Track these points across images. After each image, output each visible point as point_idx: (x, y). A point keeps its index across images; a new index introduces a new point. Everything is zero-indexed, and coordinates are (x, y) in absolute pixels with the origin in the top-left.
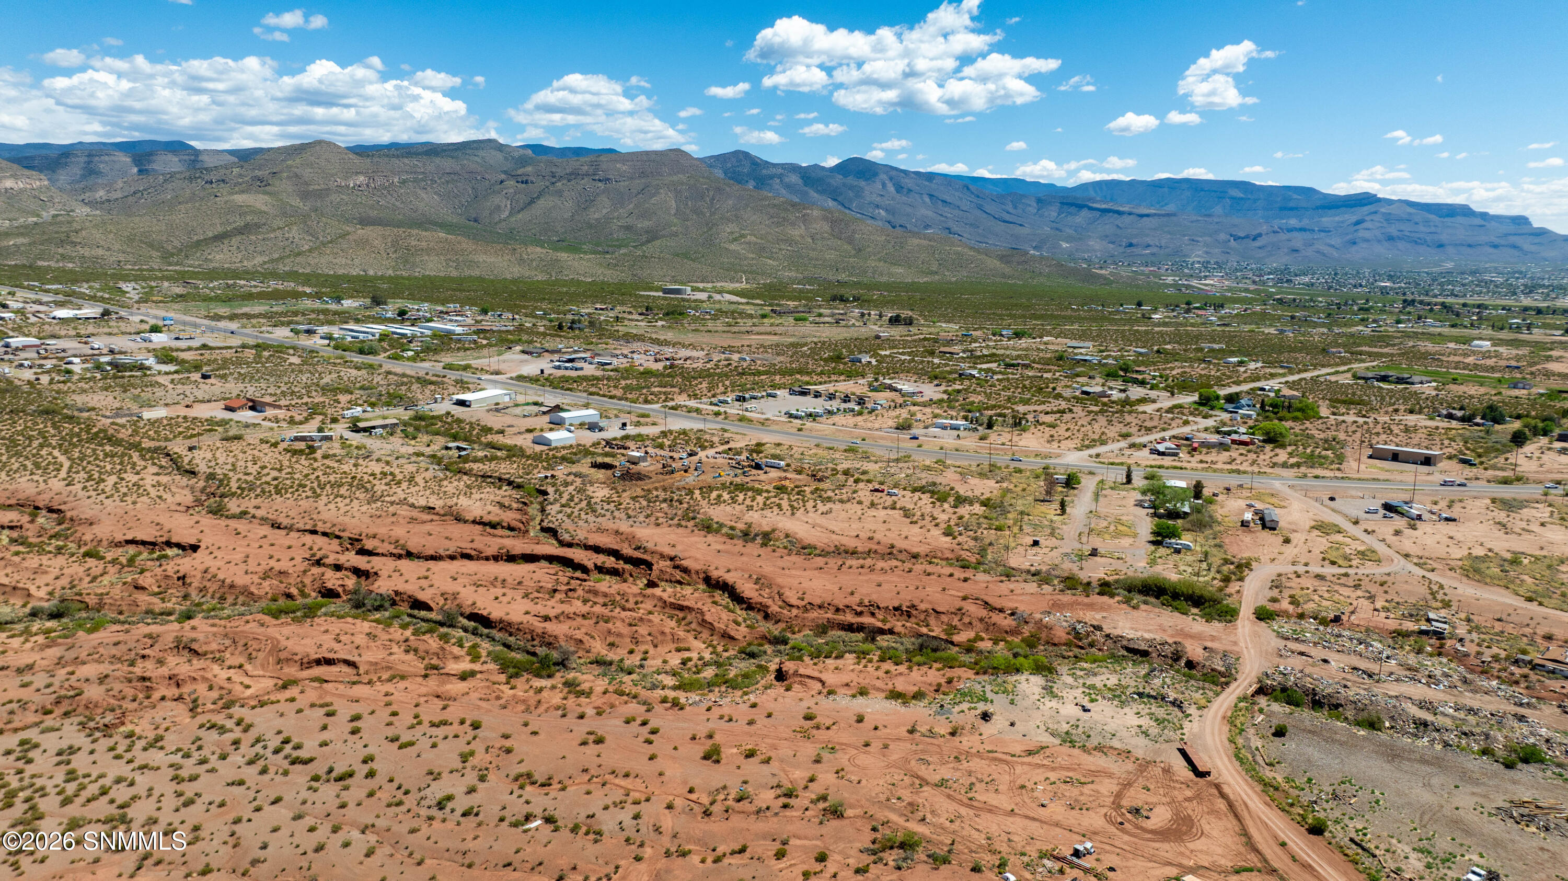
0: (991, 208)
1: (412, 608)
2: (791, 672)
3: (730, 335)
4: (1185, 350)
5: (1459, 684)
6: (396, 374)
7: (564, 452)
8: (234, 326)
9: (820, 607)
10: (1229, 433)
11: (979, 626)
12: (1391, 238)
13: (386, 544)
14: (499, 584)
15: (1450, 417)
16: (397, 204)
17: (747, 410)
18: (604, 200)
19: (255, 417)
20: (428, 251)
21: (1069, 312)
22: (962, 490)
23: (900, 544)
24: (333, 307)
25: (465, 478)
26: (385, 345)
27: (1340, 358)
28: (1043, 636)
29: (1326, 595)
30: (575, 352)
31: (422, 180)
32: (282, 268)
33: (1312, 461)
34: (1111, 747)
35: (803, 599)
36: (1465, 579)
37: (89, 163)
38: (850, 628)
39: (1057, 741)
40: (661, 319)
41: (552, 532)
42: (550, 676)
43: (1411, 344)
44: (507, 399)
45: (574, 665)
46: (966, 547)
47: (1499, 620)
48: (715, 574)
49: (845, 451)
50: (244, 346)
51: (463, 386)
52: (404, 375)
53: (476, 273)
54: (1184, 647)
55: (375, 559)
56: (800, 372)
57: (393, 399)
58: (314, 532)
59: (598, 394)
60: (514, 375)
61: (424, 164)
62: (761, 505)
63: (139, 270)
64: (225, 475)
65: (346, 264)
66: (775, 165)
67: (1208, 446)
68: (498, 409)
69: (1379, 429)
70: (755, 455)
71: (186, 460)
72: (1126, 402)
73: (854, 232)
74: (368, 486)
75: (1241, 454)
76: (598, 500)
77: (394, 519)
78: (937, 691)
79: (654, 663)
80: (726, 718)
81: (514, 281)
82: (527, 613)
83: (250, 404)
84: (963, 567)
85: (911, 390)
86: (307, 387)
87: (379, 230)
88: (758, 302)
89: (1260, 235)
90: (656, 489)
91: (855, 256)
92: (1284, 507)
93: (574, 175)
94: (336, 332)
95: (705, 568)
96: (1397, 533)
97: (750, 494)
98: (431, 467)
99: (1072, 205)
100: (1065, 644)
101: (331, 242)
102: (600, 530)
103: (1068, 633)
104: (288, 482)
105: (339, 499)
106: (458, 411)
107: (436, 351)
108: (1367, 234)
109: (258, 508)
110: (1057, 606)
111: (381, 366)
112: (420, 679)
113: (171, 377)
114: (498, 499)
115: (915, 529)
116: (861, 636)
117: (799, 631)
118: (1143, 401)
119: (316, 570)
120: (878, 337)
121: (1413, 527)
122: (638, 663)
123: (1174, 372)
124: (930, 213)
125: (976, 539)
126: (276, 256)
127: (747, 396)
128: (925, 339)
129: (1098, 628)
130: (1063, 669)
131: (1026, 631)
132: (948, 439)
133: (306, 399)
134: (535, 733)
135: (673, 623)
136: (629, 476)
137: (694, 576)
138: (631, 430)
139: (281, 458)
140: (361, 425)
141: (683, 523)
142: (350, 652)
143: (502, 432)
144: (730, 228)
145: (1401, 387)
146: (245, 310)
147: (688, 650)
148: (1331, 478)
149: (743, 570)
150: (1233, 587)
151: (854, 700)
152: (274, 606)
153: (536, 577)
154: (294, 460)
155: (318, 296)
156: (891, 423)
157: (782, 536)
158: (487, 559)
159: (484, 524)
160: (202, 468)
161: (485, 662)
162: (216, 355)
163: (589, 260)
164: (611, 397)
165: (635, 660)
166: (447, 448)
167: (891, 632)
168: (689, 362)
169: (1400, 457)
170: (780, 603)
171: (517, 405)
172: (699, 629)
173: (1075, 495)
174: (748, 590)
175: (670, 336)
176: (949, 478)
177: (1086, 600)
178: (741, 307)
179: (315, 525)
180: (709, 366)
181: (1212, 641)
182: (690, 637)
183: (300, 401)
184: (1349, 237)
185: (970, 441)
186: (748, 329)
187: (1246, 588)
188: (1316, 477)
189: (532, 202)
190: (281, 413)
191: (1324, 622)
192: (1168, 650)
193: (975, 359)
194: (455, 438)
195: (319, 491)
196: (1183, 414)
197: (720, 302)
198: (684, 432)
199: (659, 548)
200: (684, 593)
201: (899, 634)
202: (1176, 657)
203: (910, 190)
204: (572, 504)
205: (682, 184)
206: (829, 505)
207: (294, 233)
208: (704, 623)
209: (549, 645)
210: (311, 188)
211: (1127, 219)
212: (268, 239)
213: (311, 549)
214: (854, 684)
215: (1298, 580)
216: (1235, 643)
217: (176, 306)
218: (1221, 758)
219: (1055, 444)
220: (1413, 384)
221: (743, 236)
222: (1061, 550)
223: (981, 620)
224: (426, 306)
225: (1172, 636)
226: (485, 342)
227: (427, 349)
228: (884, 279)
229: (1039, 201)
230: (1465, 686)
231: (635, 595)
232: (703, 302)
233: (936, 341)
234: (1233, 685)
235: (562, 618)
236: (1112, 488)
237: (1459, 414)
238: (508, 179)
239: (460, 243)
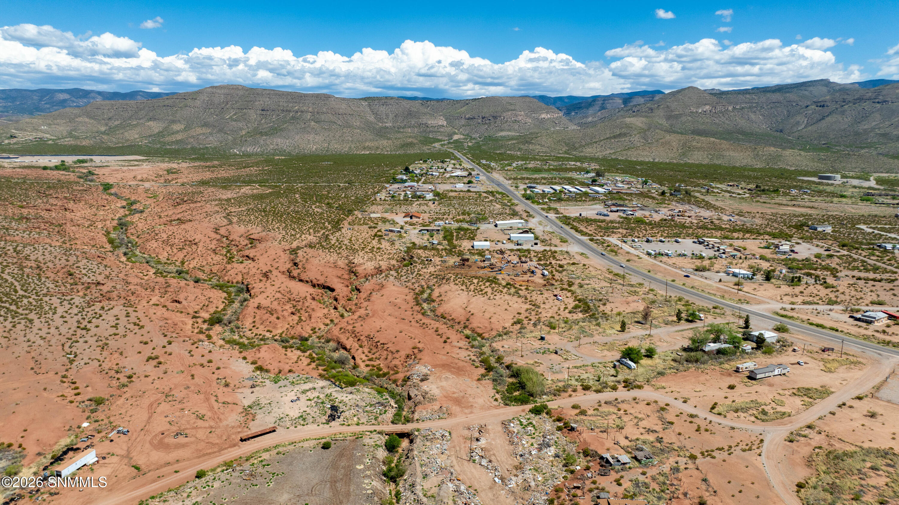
11: (389, 361)
17: (633, 247)
20: (698, 149)
24: (578, 176)
31: (755, 107)
35: (354, 328)
37: (603, 104)
44: (520, 225)
53: (719, 162)
54: (432, 402)
58: (295, 264)
61: (759, 98)
65: (646, 155)
68: (506, 229)
77: (330, 265)
84: (467, 337)
87: (679, 137)
94: (544, 188)
103: (406, 376)
106: (486, 228)
107: (561, 201)
110: (443, 366)
111: (516, 205)
126: (619, 150)
129: (424, 380)
136: (460, 266)
150: (579, 393)
153: (302, 294)
157: (438, 303)
159: (353, 273)
166: (430, 243)
171: (518, 229)
177: (469, 368)
179: (301, 261)
189: (822, 119)
191: (563, 428)
194: (445, 239)
198: (556, 252)
210: (674, 113)
212: (621, 142)
223: (393, 359)
224: (625, 178)
226: (602, 198)
234: (397, 426)
238: (812, 105)
239: (720, 144)
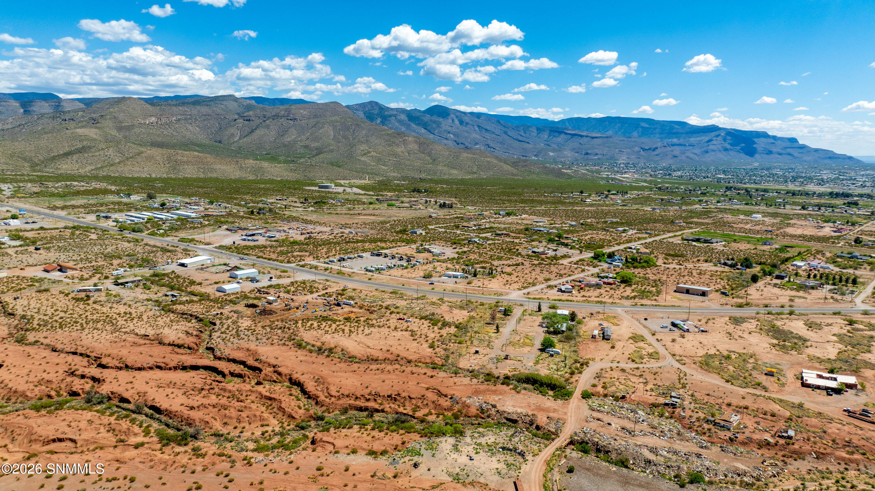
0: (511, 133)
1: (120, 402)
2: (319, 439)
3: (348, 216)
4: (597, 223)
5: (676, 436)
6: (150, 246)
7: (232, 297)
8: (63, 213)
9: (348, 396)
10: (603, 278)
11: (431, 405)
13: (114, 360)
14: (171, 386)
15: (725, 264)
16: (174, 133)
17: (343, 267)
18: (293, 131)
19: (60, 276)
20: (187, 163)
21: (542, 198)
22: (448, 318)
23: (403, 354)
24: (125, 200)
25: (172, 315)
26: (149, 225)
27: (680, 226)
28: (464, 411)
29: (623, 382)
30: (257, 229)
31: (189, 119)
32: (102, 173)
33: (643, 295)
34: (479, 482)
35: (339, 392)
36: (699, 369)
38: (360, 409)
39: (450, 479)
40: (312, 206)
41: (211, 349)
42: (186, 445)
43: (720, 216)
44: (209, 262)
45: (202, 437)
46: (439, 355)
47: (708, 395)
48: (295, 376)
49: (391, 293)
50: (66, 228)
51: (187, 253)
52: (154, 246)
53: (214, 175)
54: (537, 417)
55: (106, 371)
56: (381, 240)
57: (145, 262)
58: (75, 353)
59: (262, 257)
60: (217, 245)
61: (191, 110)
62: (333, 331)
63: (15, 175)
64: (32, 316)
65: (140, 171)
66: (392, 109)
67: (589, 286)
68: (202, 268)
69: (686, 273)
70: (339, 296)
71: (11, 306)
72: (555, 258)
73: (432, 149)
74: (114, 322)
75: (606, 291)
76: (242, 329)
77: (123, 344)
78: (395, 449)
79: (247, 434)
80: (273, 471)
81: (235, 181)
82: (182, 405)
83: (59, 268)
84: (433, 368)
85: (438, 252)
86: (97, 254)
87: (160, 150)
88: (372, 193)
89: (657, 148)
90: (278, 321)
91: (431, 164)
92: (619, 325)
93: (276, 117)
94: (121, 217)
95: (290, 372)
96: (674, 341)
97: (329, 323)
98: (154, 308)
99: (555, 131)
100: (475, 416)
101: (131, 158)
102: (239, 349)
103: (478, 410)
104: (68, 320)
105: (96, 331)
106: (179, 270)
107: (177, 230)
108: (714, 147)
109: (45, 338)
110: (477, 393)
111: (142, 240)
112: (111, 449)
113: (17, 249)
114: (186, 329)
115: (415, 344)
116: (365, 414)
117: (333, 412)
118: (564, 257)
119: (69, 379)
120: (430, 217)
121: (683, 337)
122: (237, 435)
123: (587, 238)
124: (478, 137)
125: (445, 350)
126: (100, 166)
127: (346, 258)
128: (457, 218)
129: (494, 406)
130: (468, 433)
131: (456, 408)
132: (450, 284)
133: (94, 263)
134: (164, 484)
135: (264, 409)
136: (265, 312)
137: (284, 377)
138: (275, 281)
139: (68, 303)
140: (120, 281)
141: (287, 343)
142: (75, 433)
143: (200, 284)
144: (364, 147)
145: (706, 245)
146: (73, 202)
147: (268, 425)
148: (650, 305)
149: (311, 374)
150: (575, 377)
151: (348, 457)
152: (39, 403)
153: (193, 381)
154: (76, 305)
155: (118, 193)
156: (422, 274)
157: (340, 349)
158: (170, 369)
159: (175, 345)
160: (20, 312)
161: (152, 437)
162: (48, 234)
163: (280, 167)
164: (269, 259)
165: (237, 432)
166: (166, 295)
167: (383, 411)
168: (320, 234)
169: (690, 292)
170: (327, 394)
171: (214, 266)
172: (277, 412)
173: (508, 320)
174: (310, 386)
175: (313, 217)
176: (443, 311)
177: (494, 388)
178: (361, 197)
179: (77, 349)
180: (330, 237)
181: (554, 412)
182: (271, 417)
183: (89, 265)
184: (705, 149)
185: (462, 286)
186: (360, 212)
187: (582, 378)
188: (642, 305)
189: (252, 131)
190: (76, 273)
191: (617, 399)
192: (528, 419)
193: (480, 230)
194: (172, 288)
195: (85, 325)
196: (583, 265)
197: (349, 193)
198: (304, 282)
199: (268, 360)
200: (275, 388)
201: (386, 412)
202: (531, 423)
203: (467, 123)
204: (227, 331)
205: (337, 122)
206: (372, 329)
207: (111, 152)
208: (280, 408)
209: (190, 425)
210: (123, 125)
211: (585, 140)
212: (95, 156)
213: (70, 365)
214: (352, 446)
215: (612, 372)
216: (566, 413)
217: (31, 200)
218: (535, 487)
219: (508, 286)
220: (712, 243)
221: (369, 152)
222: (490, 356)
223: (433, 402)
224: (179, 199)
225: (533, 410)
226: (207, 223)
227: (172, 229)
228: (446, 177)
229: (538, 129)
230: (678, 437)
231: (247, 391)
232: (339, 193)
233: (462, 218)
234: (557, 440)
235: (201, 408)
236: (530, 315)
237: (730, 262)
238: (239, 119)
239: (206, 158)
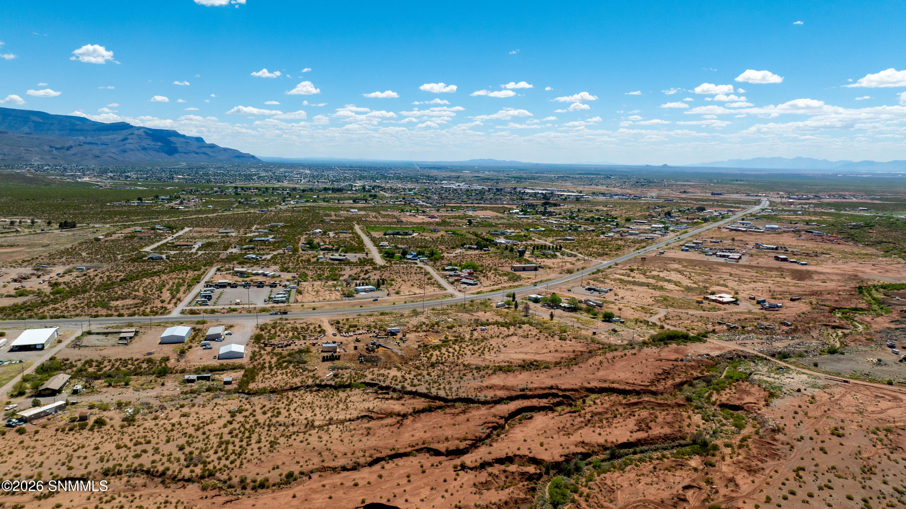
2: (740, 404)
12: (144, 149)
89: (71, 147)
108: (131, 146)
184: (122, 148)
192: (735, 354)
202: (739, 356)
222: (605, 334)
